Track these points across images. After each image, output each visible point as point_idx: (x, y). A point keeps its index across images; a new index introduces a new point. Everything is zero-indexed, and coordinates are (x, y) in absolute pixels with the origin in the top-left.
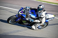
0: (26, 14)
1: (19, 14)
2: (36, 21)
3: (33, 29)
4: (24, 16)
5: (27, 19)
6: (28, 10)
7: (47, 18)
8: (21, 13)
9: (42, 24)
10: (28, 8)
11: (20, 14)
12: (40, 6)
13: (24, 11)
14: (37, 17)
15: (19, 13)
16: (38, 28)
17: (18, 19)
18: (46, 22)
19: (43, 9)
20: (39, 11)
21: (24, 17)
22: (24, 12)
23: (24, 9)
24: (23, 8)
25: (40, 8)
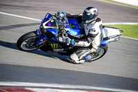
0: (58, 28)
1: (42, 29)
2: (81, 43)
3: (74, 63)
4: (53, 33)
5: (61, 40)
6: (63, 19)
7: (105, 37)
8: (46, 25)
9: (92, 50)
10: (62, 15)
11: (45, 27)
12: (89, 9)
13: (54, 22)
14: (82, 35)
15: (42, 25)
16: (84, 58)
17: (42, 40)
18: (102, 46)
19: (95, 16)
20: (87, 22)
21: (54, 36)
22: (54, 24)
23: (54, 18)
24: (50, 16)
25: (89, 14)
